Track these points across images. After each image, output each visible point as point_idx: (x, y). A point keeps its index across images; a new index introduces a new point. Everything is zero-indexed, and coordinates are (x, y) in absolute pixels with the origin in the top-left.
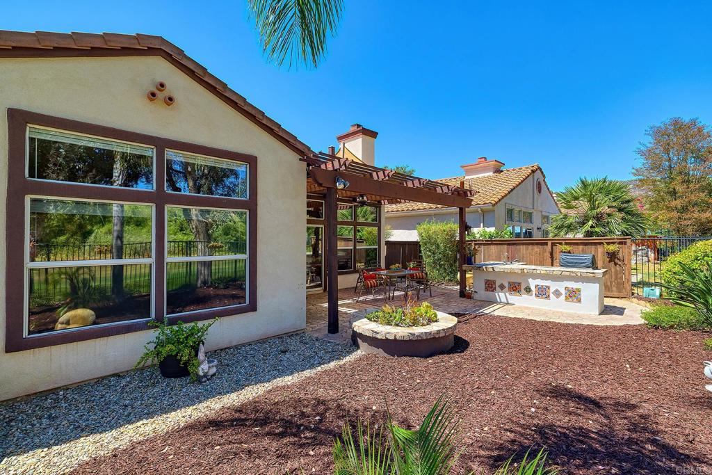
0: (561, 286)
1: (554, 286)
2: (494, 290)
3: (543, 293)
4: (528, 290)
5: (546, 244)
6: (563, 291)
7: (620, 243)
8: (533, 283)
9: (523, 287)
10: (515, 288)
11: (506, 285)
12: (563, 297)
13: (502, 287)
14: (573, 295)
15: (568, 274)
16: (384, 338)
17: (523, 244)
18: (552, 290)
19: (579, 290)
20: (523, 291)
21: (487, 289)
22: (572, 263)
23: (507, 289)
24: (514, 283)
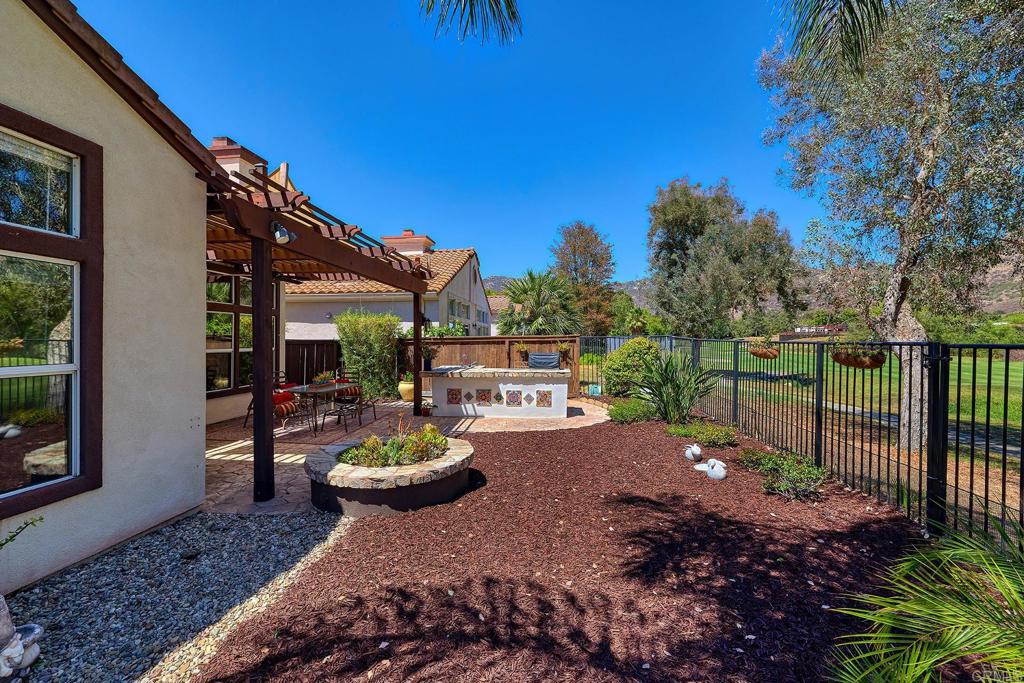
0: (532, 390)
1: (526, 390)
2: (458, 402)
3: (514, 399)
4: (499, 398)
5: (503, 343)
6: (535, 396)
7: (571, 341)
8: (504, 389)
9: (493, 394)
10: (484, 396)
11: (474, 393)
12: (535, 402)
13: (469, 397)
14: (544, 399)
15: (540, 375)
16: (394, 486)
17: (478, 343)
18: (524, 395)
19: (550, 393)
20: (493, 399)
21: (450, 402)
22: (540, 363)
23: (474, 399)
24: (483, 391)
